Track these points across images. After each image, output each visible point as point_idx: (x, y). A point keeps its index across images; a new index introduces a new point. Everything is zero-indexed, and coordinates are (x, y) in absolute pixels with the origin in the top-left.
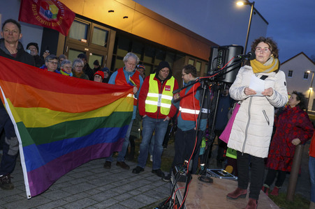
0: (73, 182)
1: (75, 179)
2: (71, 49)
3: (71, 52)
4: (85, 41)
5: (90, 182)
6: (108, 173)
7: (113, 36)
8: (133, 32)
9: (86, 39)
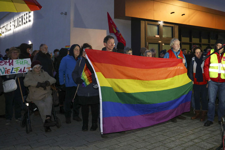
0: (153, 135)
1: (155, 132)
2: (149, 43)
3: (150, 45)
4: (158, 36)
5: (165, 134)
6: (178, 127)
7: (176, 29)
8: (190, 24)
9: (158, 35)
